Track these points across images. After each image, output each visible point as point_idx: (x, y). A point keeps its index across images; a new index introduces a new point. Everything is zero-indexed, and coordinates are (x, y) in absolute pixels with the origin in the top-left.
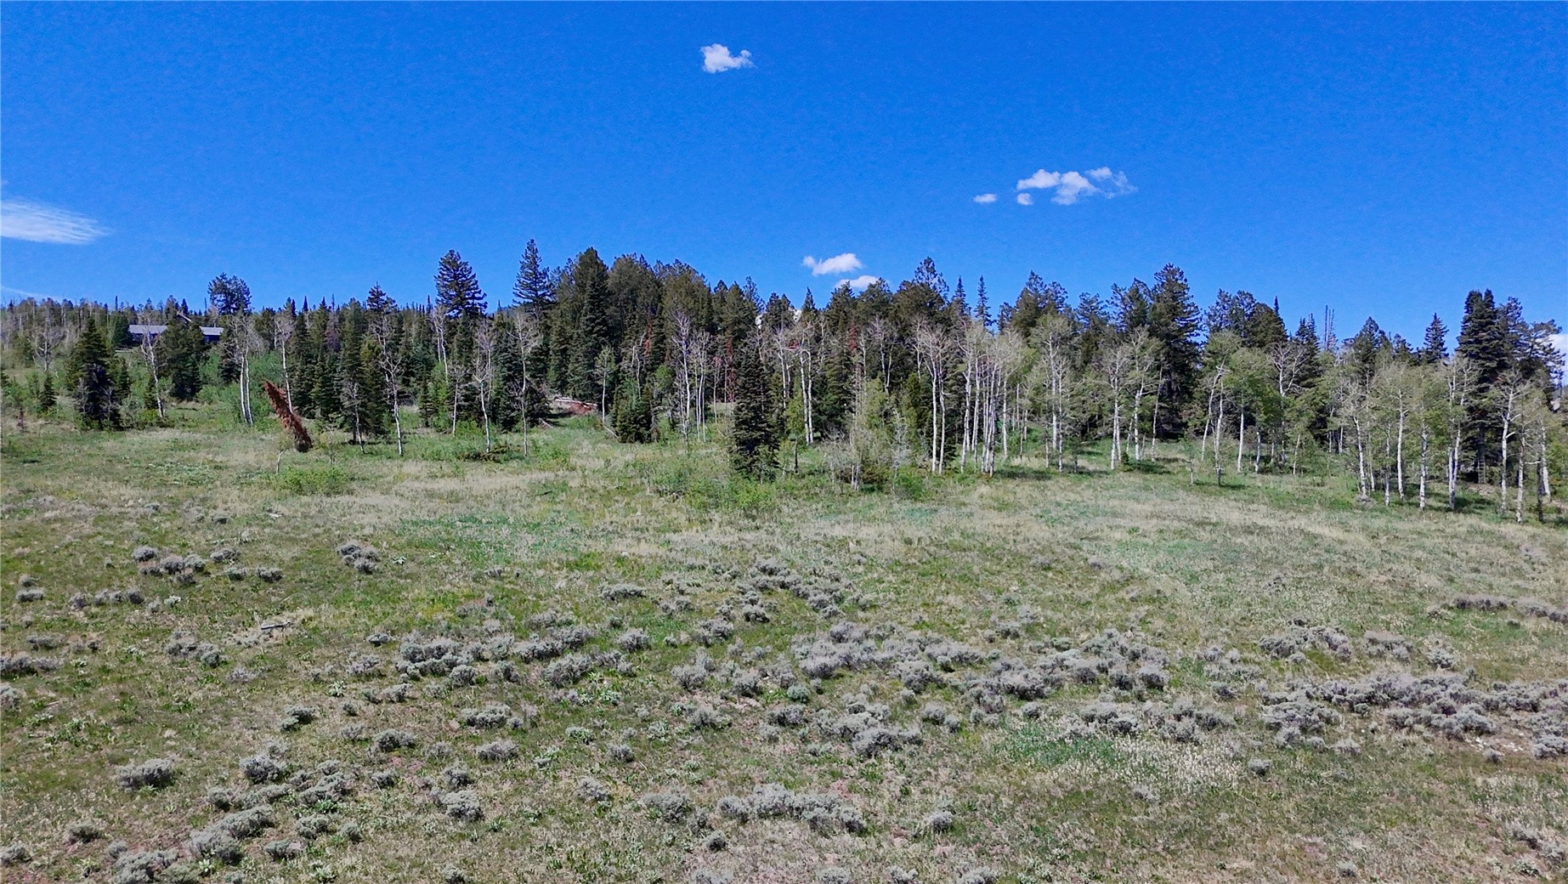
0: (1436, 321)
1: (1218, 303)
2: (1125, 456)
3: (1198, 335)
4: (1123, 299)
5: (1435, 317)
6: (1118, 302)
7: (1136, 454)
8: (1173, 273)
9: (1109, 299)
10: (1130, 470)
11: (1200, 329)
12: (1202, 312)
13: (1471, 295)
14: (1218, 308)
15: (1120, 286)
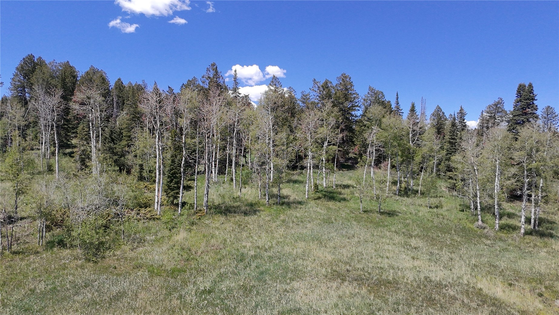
0: (462, 109)
1: (368, 93)
2: (316, 186)
3: (359, 110)
4: (319, 87)
5: (461, 107)
6: (316, 89)
7: (323, 183)
8: (346, 77)
9: (311, 88)
10: (319, 198)
11: (360, 107)
12: (361, 98)
13: (520, 86)
14: (369, 95)
15: (317, 80)
